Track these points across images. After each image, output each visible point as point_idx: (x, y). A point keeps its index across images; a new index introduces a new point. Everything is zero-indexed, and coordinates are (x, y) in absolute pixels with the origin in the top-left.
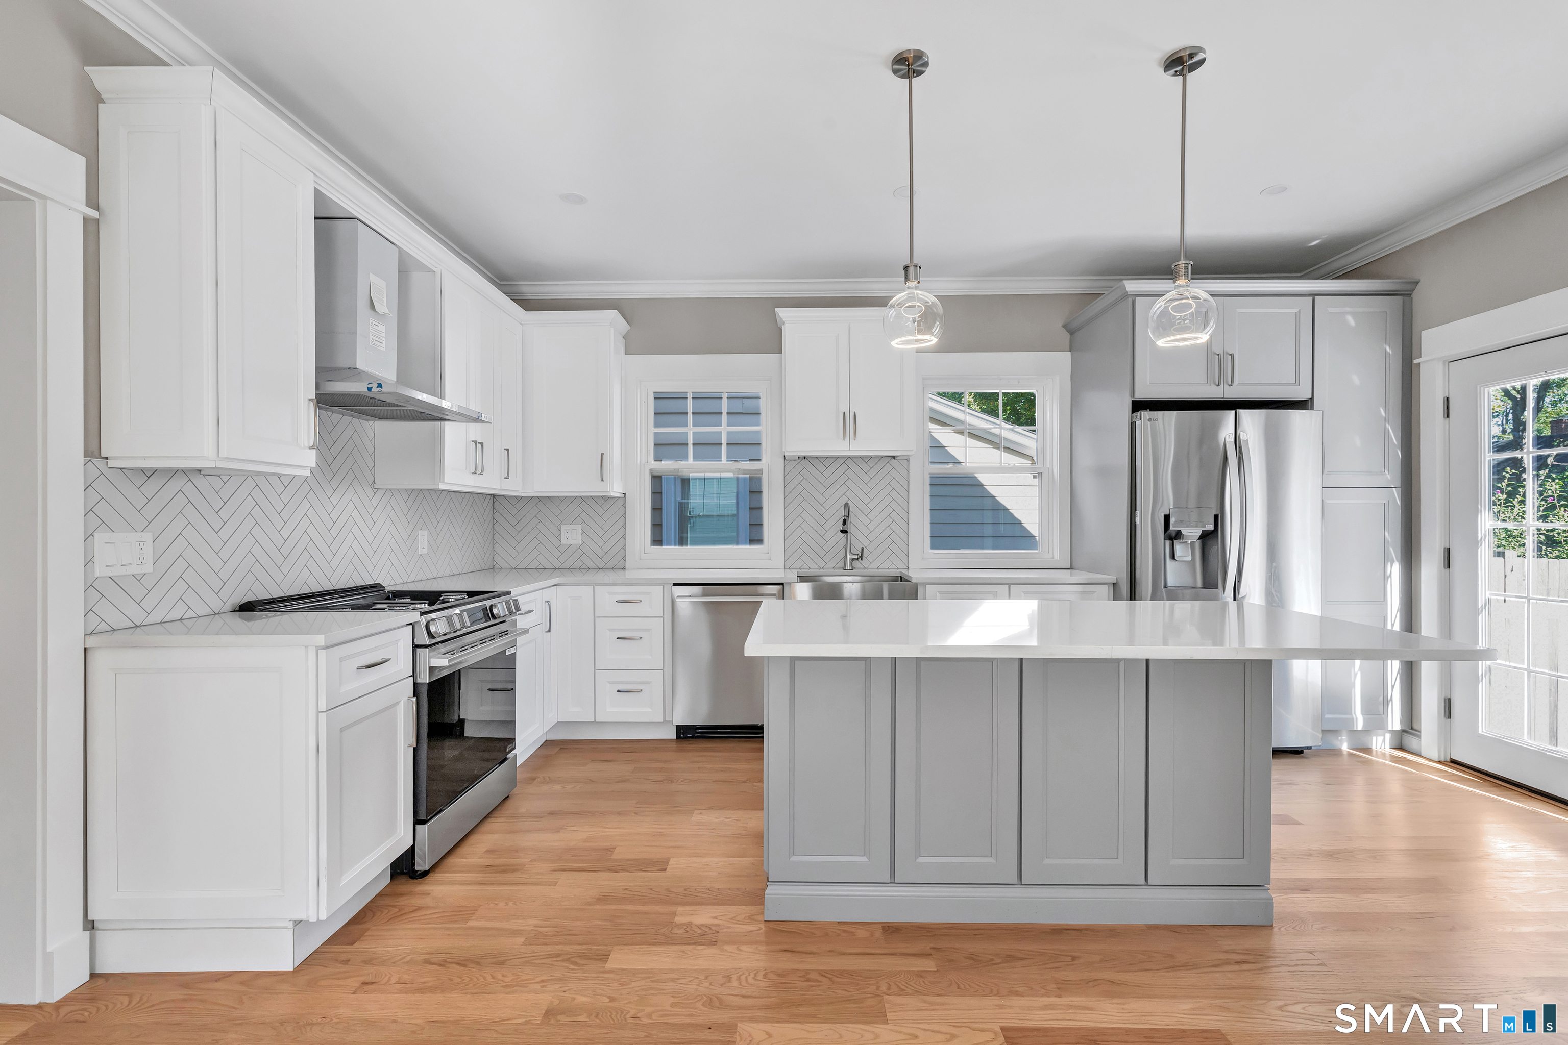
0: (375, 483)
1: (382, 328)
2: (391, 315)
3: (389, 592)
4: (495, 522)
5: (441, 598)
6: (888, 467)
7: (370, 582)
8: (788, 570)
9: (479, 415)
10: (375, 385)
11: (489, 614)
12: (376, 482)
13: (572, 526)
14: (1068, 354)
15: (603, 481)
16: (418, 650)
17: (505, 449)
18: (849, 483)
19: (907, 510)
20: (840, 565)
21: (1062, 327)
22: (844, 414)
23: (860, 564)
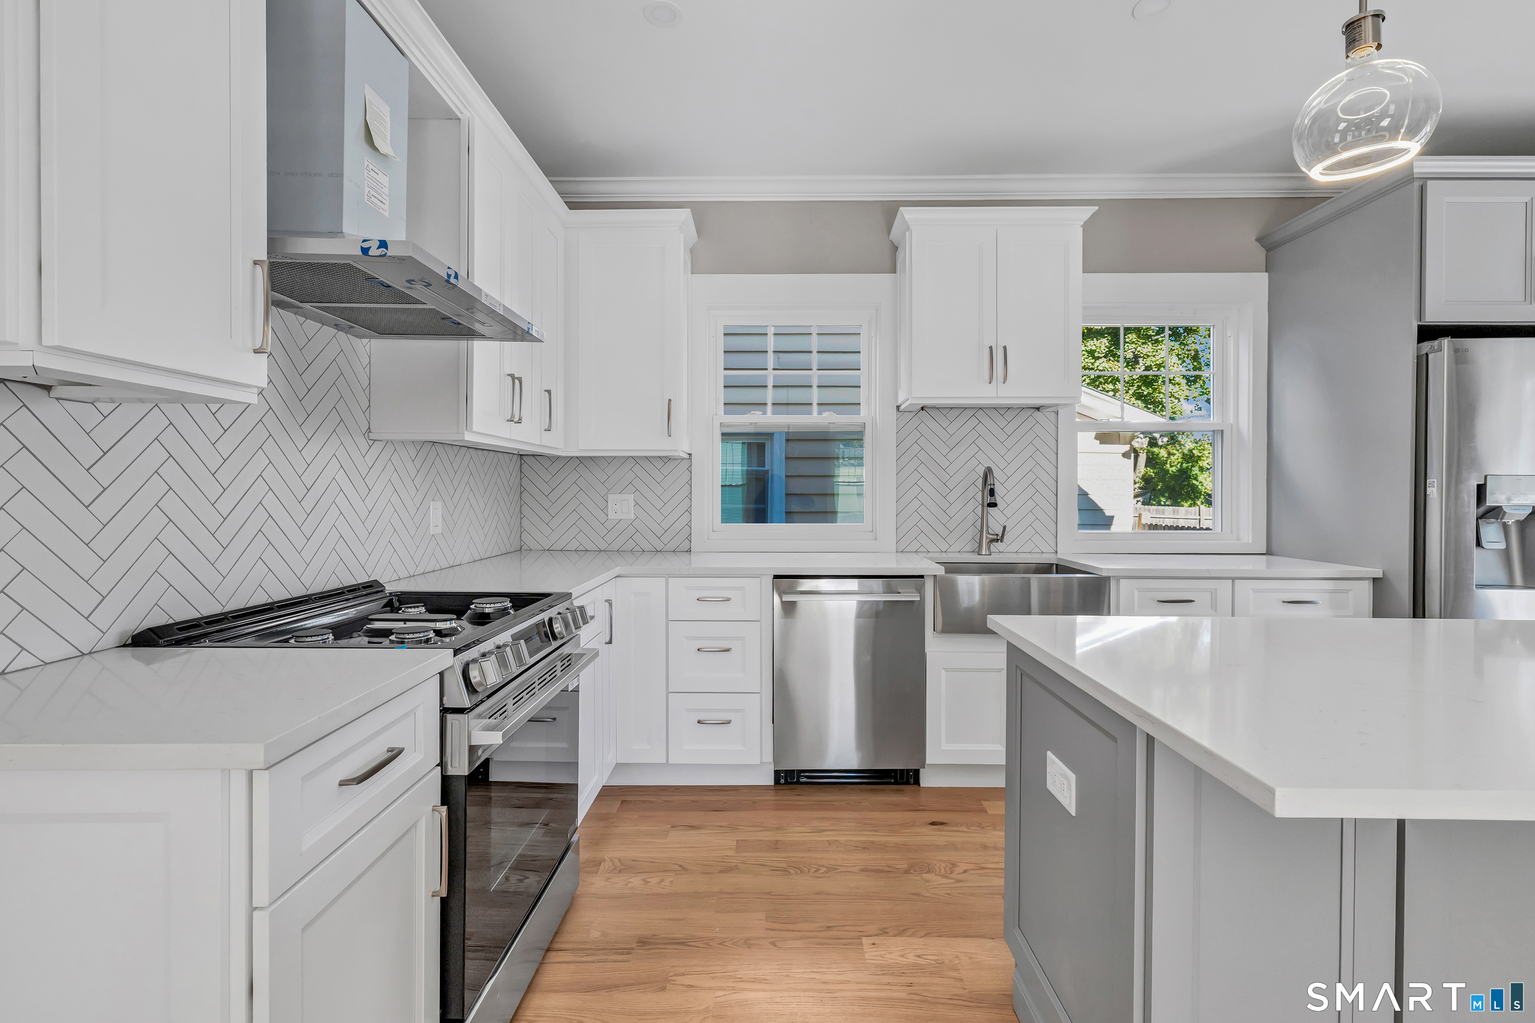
0: (370, 432)
1: (384, 180)
2: (398, 159)
3: (391, 594)
4: (522, 490)
5: (472, 606)
6: (1031, 421)
7: (363, 579)
8: (901, 554)
9: (530, 326)
10: (374, 245)
11: (547, 633)
12: (372, 429)
13: (623, 496)
14: (1265, 275)
15: (670, 436)
16: (450, 717)
17: (545, 391)
18: (980, 442)
19: (1054, 477)
20: (967, 548)
21: (1256, 240)
22: (991, 348)
23: (995, 546)
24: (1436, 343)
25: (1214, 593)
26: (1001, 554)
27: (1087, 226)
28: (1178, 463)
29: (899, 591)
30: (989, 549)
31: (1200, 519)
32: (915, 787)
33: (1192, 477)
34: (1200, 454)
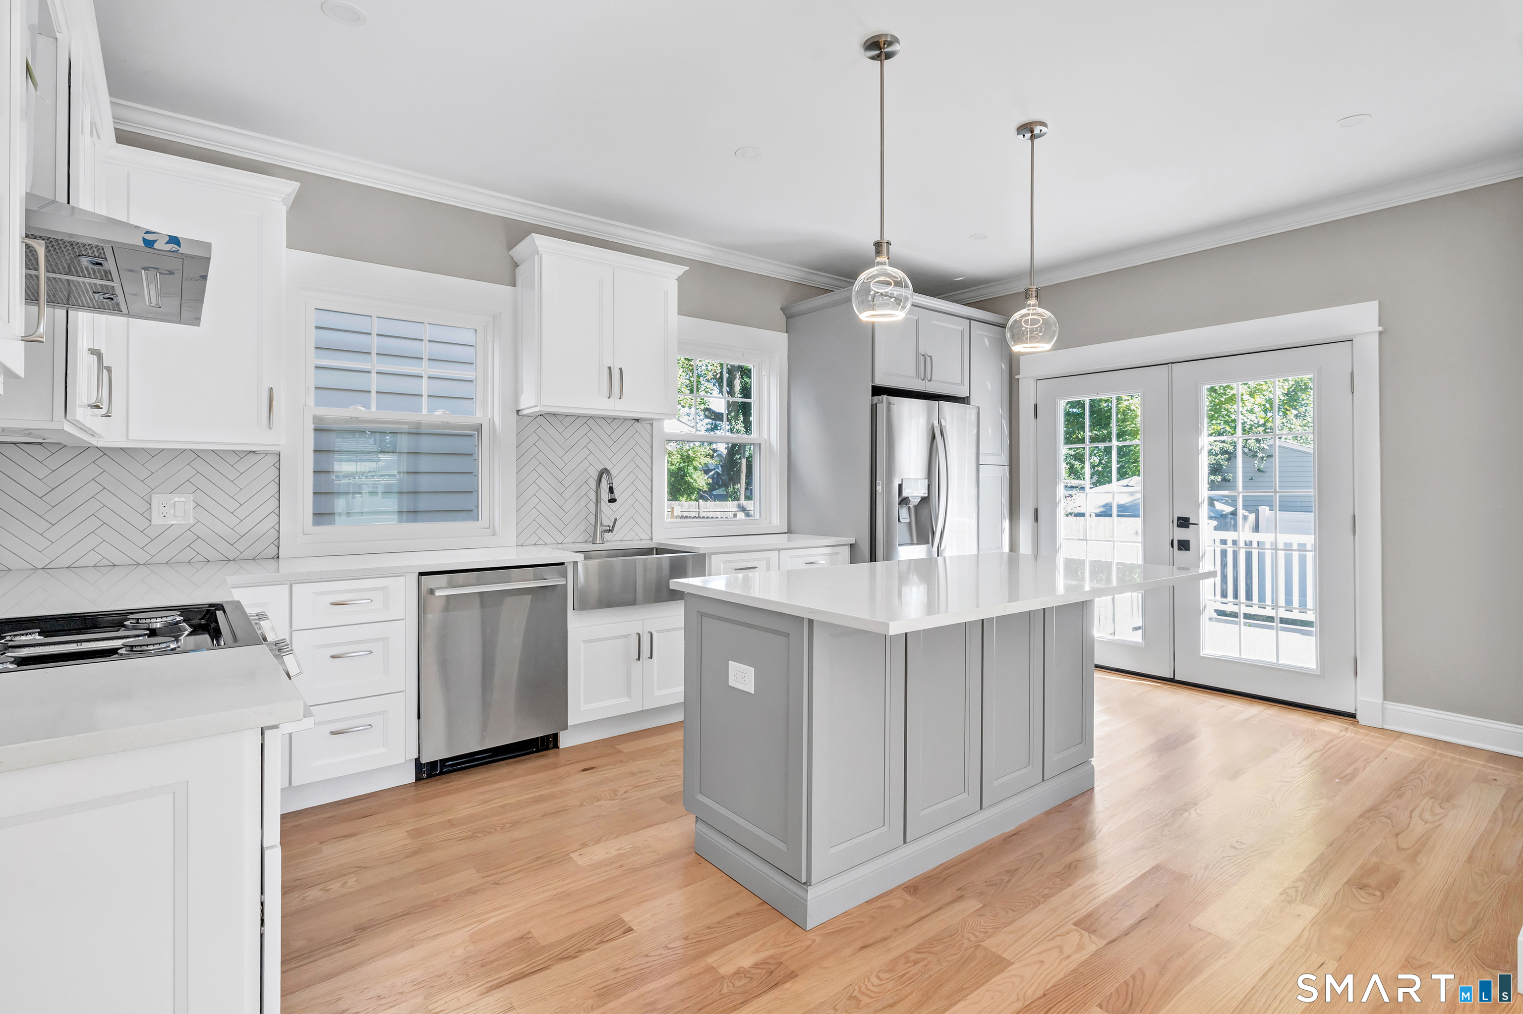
6: (632, 431)
8: (521, 547)
13: (176, 497)
14: (785, 336)
15: (270, 428)
19: (650, 477)
20: (581, 539)
21: (780, 309)
22: (610, 368)
23: (607, 536)
24: (880, 397)
25: (768, 561)
26: (614, 541)
27: (680, 279)
28: (678, 462)
29: (545, 578)
30: (602, 538)
31: (699, 512)
32: (555, 750)
33: (688, 475)
34: (694, 456)
